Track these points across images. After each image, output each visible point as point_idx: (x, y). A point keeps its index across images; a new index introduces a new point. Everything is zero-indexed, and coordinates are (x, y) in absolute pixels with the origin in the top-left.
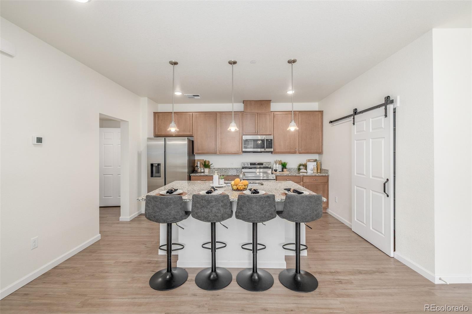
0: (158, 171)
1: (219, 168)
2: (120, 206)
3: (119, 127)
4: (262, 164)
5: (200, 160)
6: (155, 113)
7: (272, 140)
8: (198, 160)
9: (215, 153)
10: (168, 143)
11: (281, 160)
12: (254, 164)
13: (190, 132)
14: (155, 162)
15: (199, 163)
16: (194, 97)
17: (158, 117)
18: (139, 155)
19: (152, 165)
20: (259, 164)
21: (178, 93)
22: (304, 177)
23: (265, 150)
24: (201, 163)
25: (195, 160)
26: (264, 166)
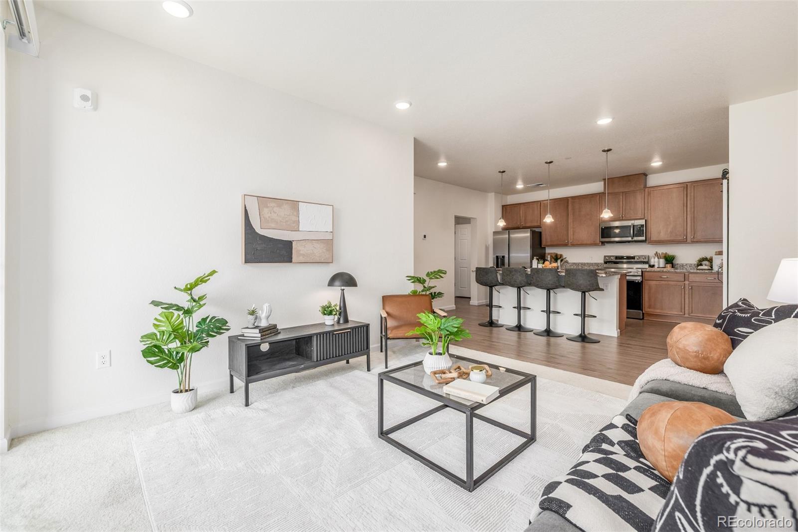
0: (503, 264)
1: (574, 263)
2: (470, 298)
3: (469, 223)
4: (633, 258)
5: (552, 253)
6: (503, 206)
7: (643, 225)
8: (549, 254)
9: (565, 245)
10: (512, 236)
11: (666, 253)
12: (622, 258)
13: (537, 222)
14: (500, 255)
15: (549, 256)
16: (538, 187)
17: (506, 209)
18: (487, 248)
19: (497, 257)
20: (628, 258)
21: (520, 186)
22: (690, 275)
23: (632, 239)
24: (551, 257)
25: (545, 253)
26: (636, 260)
